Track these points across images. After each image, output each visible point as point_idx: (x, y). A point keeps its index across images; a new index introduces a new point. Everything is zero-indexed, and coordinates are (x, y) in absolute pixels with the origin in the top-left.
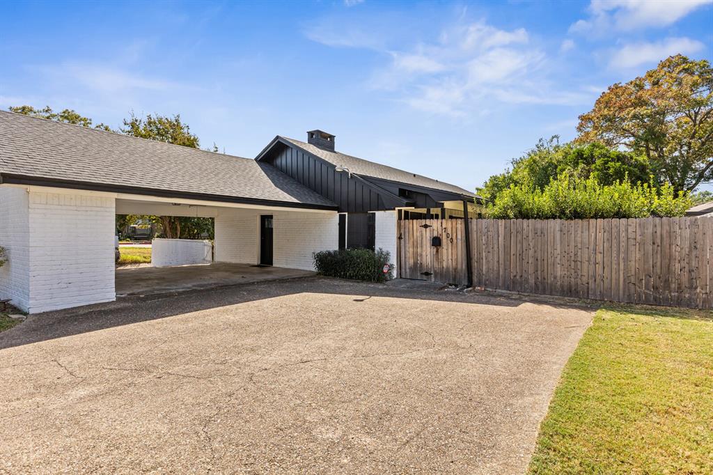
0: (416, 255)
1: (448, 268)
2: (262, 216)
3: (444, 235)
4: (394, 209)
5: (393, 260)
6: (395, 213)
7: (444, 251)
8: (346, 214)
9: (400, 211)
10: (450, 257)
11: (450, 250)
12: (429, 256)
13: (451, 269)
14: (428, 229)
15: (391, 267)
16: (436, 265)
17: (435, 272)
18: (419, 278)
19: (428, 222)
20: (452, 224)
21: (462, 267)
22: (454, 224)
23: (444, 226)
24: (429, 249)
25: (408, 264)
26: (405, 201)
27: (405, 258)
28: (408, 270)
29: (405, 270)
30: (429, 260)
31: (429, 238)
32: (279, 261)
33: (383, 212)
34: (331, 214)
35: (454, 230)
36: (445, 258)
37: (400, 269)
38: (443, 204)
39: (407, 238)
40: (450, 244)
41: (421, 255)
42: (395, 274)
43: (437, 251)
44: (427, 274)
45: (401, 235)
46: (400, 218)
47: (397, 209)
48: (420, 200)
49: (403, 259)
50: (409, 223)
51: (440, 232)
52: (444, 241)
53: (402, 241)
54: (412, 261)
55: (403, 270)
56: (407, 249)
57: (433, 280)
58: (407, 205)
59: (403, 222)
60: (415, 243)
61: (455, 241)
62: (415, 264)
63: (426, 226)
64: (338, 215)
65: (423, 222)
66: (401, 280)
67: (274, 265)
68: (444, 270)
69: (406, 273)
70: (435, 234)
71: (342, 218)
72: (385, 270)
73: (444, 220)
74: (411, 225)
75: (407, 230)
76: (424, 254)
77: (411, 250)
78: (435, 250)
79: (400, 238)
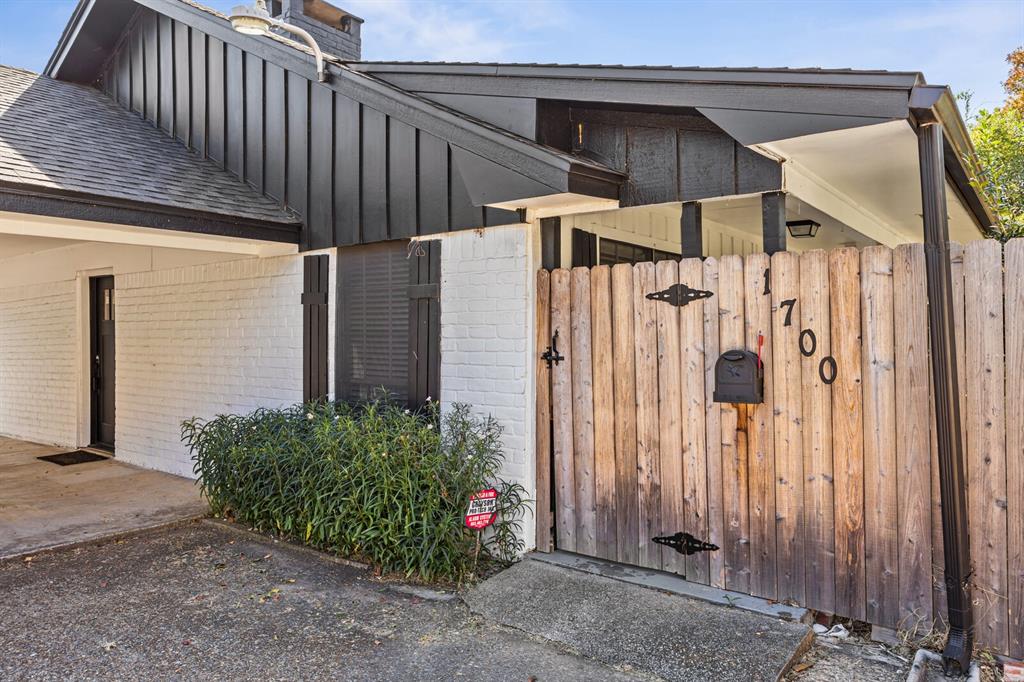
0: (627, 443)
1: (803, 523)
2: (91, 279)
3: (785, 342)
4: (520, 216)
5: (519, 467)
6: (525, 240)
7: (786, 429)
8: (332, 253)
9: (551, 226)
10: (820, 466)
11: (820, 426)
12: (696, 451)
13: (824, 538)
14: (691, 310)
15: (508, 496)
16: (735, 502)
17: (730, 538)
18: (644, 562)
19: (690, 273)
20: (831, 276)
21: (897, 523)
22: (845, 276)
23: (781, 292)
24: (695, 414)
25: (586, 481)
27: (575, 453)
28: (589, 517)
29: (577, 512)
30: (696, 474)
31: (694, 356)
33: (470, 235)
34: (278, 258)
35: (846, 312)
36: (787, 466)
37: (553, 508)
38: (776, 167)
39: (584, 354)
40: (820, 392)
41: (656, 445)
42: (527, 530)
43: (742, 429)
44: (687, 544)
45: (554, 341)
46: (550, 261)
47: (538, 209)
49: (564, 459)
50: (593, 283)
51: (758, 324)
52: (784, 372)
53: (561, 371)
54: (607, 475)
55: (566, 514)
56: (585, 407)
57: (719, 576)
59: (561, 278)
60: (624, 385)
61: (848, 372)
62: (626, 488)
63: (679, 296)
64: (300, 258)
65: (666, 275)
66: (552, 567)
67: (120, 455)
68: (787, 536)
69: (579, 527)
70: (732, 340)
71: (315, 272)
72: (477, 513)
73: (779, 257)
74: (602, 293)
75: (582, 318)
76: (670, 437)
77: (604, 415)
78: (731, 418)
79: (550, 357)
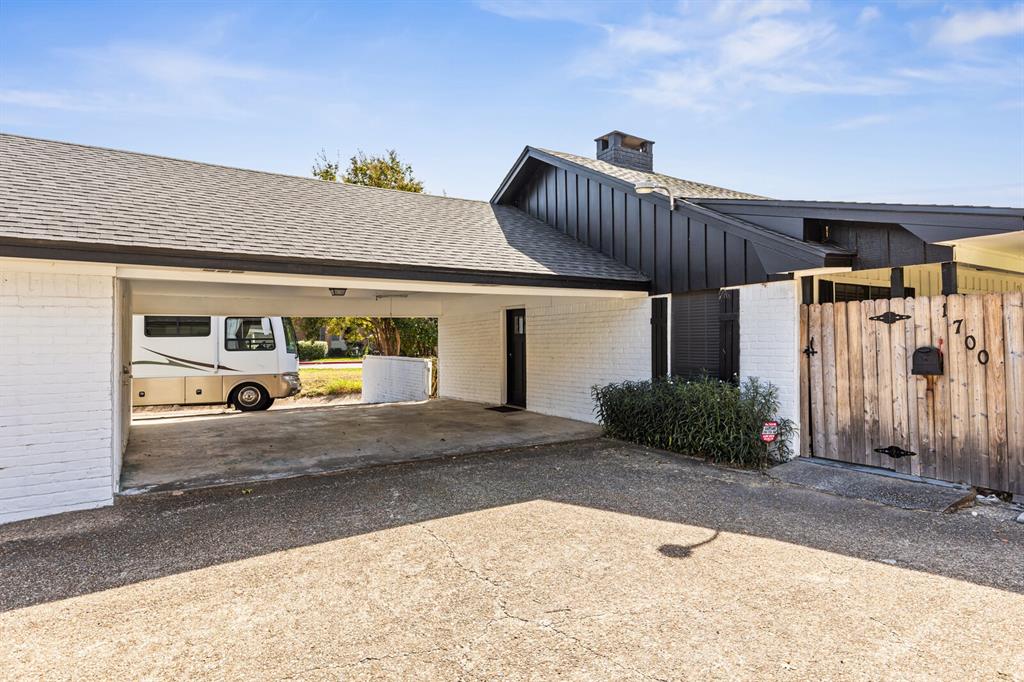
0: (857, 398)
1: (969, 440)
2: (507, 311)
3: (956, 345)
4: (791, 277)
5: (789, 408)
6: (792, 289)
7: (958, 389)
8: (669, 296)
9: (807, 282)
10: (979, 409)
11: (978, 387)
12: (901, 402)
13: (983, 446)
14: (897, 326)
15: (784, 426)
16: (926, 428)
17: (924, 449)
18: (869, 462)
19: (897, 305)
20: (985, 307)
22: (993, 306)
23: (954, 315)
24: (900, 382)
25: (832, 419)
26: (823, 252)
27: (825, 404)
28: (833, 438)
29: (826, 436)
30: (901, 413)
31: (899, 351)
32: (537, 401)
33: (758, 286)
34: (635, 299)
35: (994, 326)
36: (959, 408)
37: (811, 434)
38: (950, 249)
39: (830, 349)
40: (978, 369)
41: (876, 399)
42: (795, 445)
43: (930, 389)
44: (896, 452)
45: (811, 343)
46: (807, 299)
47: (799, 274)
48: (868, 245)
49: (818, 407)
50: (835, 312)
51: (939, 332)
52: (956, 357)
53: (816, 360)
54: (845, 415)
55: (819, 437)
56: (831, 380)
57: (917, 471)
58: (831, 262)
59: (815, 309)
60: (855, 367)
61: (996, 358)
62: (857, 423)
63: (890, 318)
64: (649, 300)
65: (882, 306)
66: (812, 463)
67: (529, 408)
68: (958, 446)
69: (827, 444)
70: (923, 340)
71: (658, 308)
72: (768, 433)
73: (952, 298)
74: (841, 317)
75: (829, 330)
76: (885, 395)
77: (843, 383)
78: (923, 384)
79: (809, 352)
